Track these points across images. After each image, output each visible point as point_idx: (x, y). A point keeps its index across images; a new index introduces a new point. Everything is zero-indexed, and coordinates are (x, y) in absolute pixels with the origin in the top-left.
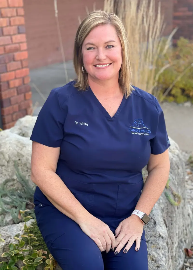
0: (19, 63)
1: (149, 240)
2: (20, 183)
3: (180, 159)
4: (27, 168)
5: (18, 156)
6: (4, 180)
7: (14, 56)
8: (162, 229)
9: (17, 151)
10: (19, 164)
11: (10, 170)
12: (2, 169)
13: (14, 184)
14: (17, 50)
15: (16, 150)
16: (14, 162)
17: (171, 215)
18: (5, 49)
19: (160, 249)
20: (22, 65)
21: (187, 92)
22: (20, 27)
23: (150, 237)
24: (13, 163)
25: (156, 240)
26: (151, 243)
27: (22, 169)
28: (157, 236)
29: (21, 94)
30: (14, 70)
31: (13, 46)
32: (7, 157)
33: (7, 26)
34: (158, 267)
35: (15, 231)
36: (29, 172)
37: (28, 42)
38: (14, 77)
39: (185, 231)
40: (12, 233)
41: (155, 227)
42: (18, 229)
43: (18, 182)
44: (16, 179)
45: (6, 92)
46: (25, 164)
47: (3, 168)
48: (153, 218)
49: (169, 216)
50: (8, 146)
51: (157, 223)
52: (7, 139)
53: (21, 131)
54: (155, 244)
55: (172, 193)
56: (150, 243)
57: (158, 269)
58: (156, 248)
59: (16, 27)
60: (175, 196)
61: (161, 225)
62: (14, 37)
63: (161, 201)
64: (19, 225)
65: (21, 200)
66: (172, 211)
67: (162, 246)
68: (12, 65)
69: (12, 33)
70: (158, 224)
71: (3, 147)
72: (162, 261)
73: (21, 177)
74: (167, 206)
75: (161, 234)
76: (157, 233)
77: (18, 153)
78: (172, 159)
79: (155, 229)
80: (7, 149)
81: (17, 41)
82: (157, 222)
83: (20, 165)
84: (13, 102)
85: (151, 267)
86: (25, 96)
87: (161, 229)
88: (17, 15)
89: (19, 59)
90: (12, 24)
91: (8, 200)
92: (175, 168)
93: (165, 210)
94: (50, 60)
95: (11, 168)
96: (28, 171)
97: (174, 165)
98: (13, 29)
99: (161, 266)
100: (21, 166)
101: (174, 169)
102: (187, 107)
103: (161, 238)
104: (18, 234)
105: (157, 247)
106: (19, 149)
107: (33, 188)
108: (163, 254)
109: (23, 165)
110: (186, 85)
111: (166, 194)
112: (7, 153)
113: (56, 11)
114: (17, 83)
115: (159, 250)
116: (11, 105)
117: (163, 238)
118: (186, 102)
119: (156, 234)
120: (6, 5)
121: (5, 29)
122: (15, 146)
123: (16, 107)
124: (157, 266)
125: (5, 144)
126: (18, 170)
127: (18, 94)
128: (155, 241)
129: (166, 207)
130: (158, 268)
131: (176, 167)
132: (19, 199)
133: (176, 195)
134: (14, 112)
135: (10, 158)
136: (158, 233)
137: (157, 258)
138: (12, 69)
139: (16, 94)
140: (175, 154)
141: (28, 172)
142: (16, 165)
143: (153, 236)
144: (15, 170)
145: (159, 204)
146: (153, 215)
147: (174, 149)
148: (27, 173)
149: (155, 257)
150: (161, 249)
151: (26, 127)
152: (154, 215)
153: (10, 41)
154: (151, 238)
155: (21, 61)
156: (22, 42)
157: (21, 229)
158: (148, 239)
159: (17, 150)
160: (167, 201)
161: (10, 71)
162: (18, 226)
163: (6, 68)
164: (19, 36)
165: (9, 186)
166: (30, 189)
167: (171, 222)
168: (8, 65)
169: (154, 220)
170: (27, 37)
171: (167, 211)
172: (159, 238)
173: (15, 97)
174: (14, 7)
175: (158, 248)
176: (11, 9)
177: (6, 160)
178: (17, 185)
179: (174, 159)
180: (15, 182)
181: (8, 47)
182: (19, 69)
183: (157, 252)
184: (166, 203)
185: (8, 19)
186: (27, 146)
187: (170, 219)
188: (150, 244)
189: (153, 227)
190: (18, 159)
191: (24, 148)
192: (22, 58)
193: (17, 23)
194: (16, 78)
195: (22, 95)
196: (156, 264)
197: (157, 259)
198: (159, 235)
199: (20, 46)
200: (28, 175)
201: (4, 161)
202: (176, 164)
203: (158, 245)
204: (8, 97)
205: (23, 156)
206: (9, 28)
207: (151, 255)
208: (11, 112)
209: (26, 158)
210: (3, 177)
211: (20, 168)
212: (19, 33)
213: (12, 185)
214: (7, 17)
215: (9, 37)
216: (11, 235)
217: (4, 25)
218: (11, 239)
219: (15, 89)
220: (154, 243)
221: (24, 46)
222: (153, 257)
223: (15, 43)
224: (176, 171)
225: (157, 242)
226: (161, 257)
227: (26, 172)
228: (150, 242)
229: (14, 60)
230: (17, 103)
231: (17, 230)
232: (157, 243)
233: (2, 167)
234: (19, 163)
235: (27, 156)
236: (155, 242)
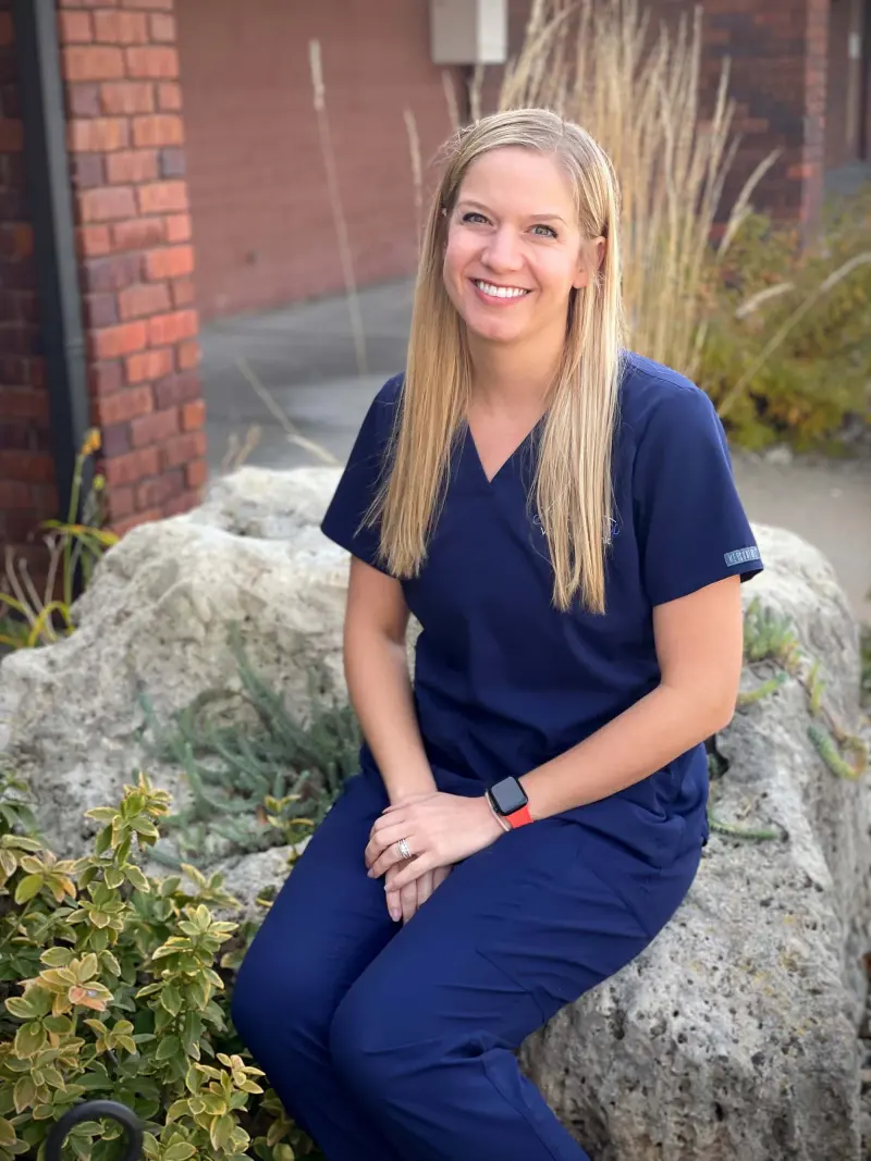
0: (162, 289)
1: (771, 899)
2: (255, 706)
3: (845, 615)
4: (279, 648)
5: (244, 604)
6: (192, 696)
7: (143, 261)
8: (815, 859)
9: (239, 587)
10: (246, 636)
11: (213, 659)
12: (185, 653)
13: (229, 710)
14: (157, 239)
15: (233, 582)
16: (231, 625)
17: (833, 817)
18: (112, 233)
19: (814, 928)
20: (172, 297)
21: (774, 409)
22: (167, 155)
23: (771, 886)
24: (226, 633)
25: (799, 900)
26: (781, 907)
27: (257, 653)
28: (799, 885)
29: (165, 407)
30: (146, 317)
31: (142, 225)
32: (203, 606)
33: (120, 150)
34: (815, 992)
35: (258, 879)
36: (286, 664)
37: (193, 212)
38: (141, 344)
39: (862, 890)
40: (248, 884)
41: (789, 850)
42: (267, 872)
43: (245, 700)
44: (240, 690)
45: (116, 398)
46: (272, 637)
47: (191, 649)
48: (774, 819)
49: (825, 820)
50: (204, 566)
51: (793, 838)
52: (196, 544)
53: (231, 521)
54: (795, 910)
55: (833, 734)
56: (776, 909)
57: (816, 999)
58: (801, 926)
59: (155, 153)
60: (841, 743)
61: (808, 846)
62: (144, 192)
63: (798, 759)
64: (269, 856)
65: (264, 766)
66: (835, 801)
67: (823, 917)
68: (139, 298)
69: (137, 177)
70: (798, 841)
71: (185, 570)
72: (827, 971)
73: (257, 686)
74: (819, 779)
75: (813, 875)
76: (797, 872)
77: (243, 592)
78: (818, 610)
79: (789, 857)
80: (203, 579)
81: (158, 207)
82: (792, 833)
83: (250, 638)
84: (138, 439)
85: (789, 994)
86: (181, 417)
87: (810, 860)
88: (158, 110)
89: (160, 273)
90: (139, 140)
91: (212, 766)
92: (829, 643)
93: (812, 792)
94: (222, 301)
95: (216, 652)
96: (284, 659)
97: (827, 632)
98: (142, 162)
99: (826, 988)
100: (256, 641)
101: (827, 646)
102: (777, 465)
103: (813, 889)
104: (270, 889)
105: (803, 922)
106: (245, 581)
107: (303, 723)
108: (828, 948)
109: (261, 640)
110: (771, 383)
111: (811, 735)
112: (202, 593)
113: (319, 88)
114: (153, 365)
115: (814, 932)
116: (131, 447)
117: (819, 889)
118: (770, 445)
119: (793, 877)
120: (119, 71)
121: (112, 160)
122: (228, 568)
123: (148, 455)
124: (811, 988)
125: (193, 558)
126: (243, 658)
127: (157, 407)
128: (795, 899)
129: (816, 785)
130: (818, 996)
131: (833, 641)
132: (257, 763)
133: (845, 739)
134: (144, 477)
135: (213, 609)
136: (800, 871)
137: (807, 960)
138: (135, 312)
139: (149, 407)
140: (825, 595)
141: (282, 666)
142: (236, 640)
143: (784, 882)
144: (233, 657)
145: (792, 769)
146: (776, 809)
147: (819, 576)
148: (279, 670)
149: (800, 957)
150: (819, 927)
151: (253, 505)
152: (780, 809)
153: (132, 204)
154: (779, 890)
155: (170, 284)
156: (174, 213)
157: (279, 871)
158: (765, 892)
159: (239, 582)
160: (818, 760)
161: (132, 319)
162: (265, 861)
163: (117, 308)
164: (162, 189)
165: (214, 718)
166: (292, 726)
167: (830, 839)
168: (123, 297)
169: (779, 825)
170: (192, 194)
171: (818, 798)
172: (807, 889)
173: (149, 421)
174: (145, 79)
175: (808, 926)
176: (136, 86)
177: (200, 620)
178: (245, 715)
179: (826, 612)
180: (237, 700)
181: (124, 229)
182: (160, 312)
183: (805, 941)
184: (816, 766)
185: (123, 122)
186: (275, 569)
187: (828, 831)
188: (776, 913)
189: (782, 852)
190: (240, 615)
191: (265, 575)
192: (174, 272)
193: (158, 138)
194: (149, 347)
195: (172, 413)
196: (808, 982)
197: (810, 964)
198: (804, 881)
199: (165, 226)
200: (283, 675)
201: (192, 622)
202: (834, 633)
203: (807, 913)
204: (121, 415)
205: (263, 604)
206: (127, 155)
207: (785, 948)
208: (133, 475)
209: (275, 610)
210: (188, 683)
211: (250, 649)
212: (163, 177)
213: (224, 715)
214: (121, 114)
215: (126, 191)
216: (245, 891)
217: (112, 144)
218: (246, 904)
219: (147, 391)
220: (790, 907)
221: (181, 228)
222: (795, 958)
223: (150, 215)
224: (834, 655)
225: (802, 905)
226: (821, 956)
227: (274, 667)
228: (775, 904)
229: (144, 278)
230: (153, 442)
231: (264, 876)
232: (801, 909)
233: (184, 646)
234: (244, 632)
235: (277, 605)
236: (797, 906)
